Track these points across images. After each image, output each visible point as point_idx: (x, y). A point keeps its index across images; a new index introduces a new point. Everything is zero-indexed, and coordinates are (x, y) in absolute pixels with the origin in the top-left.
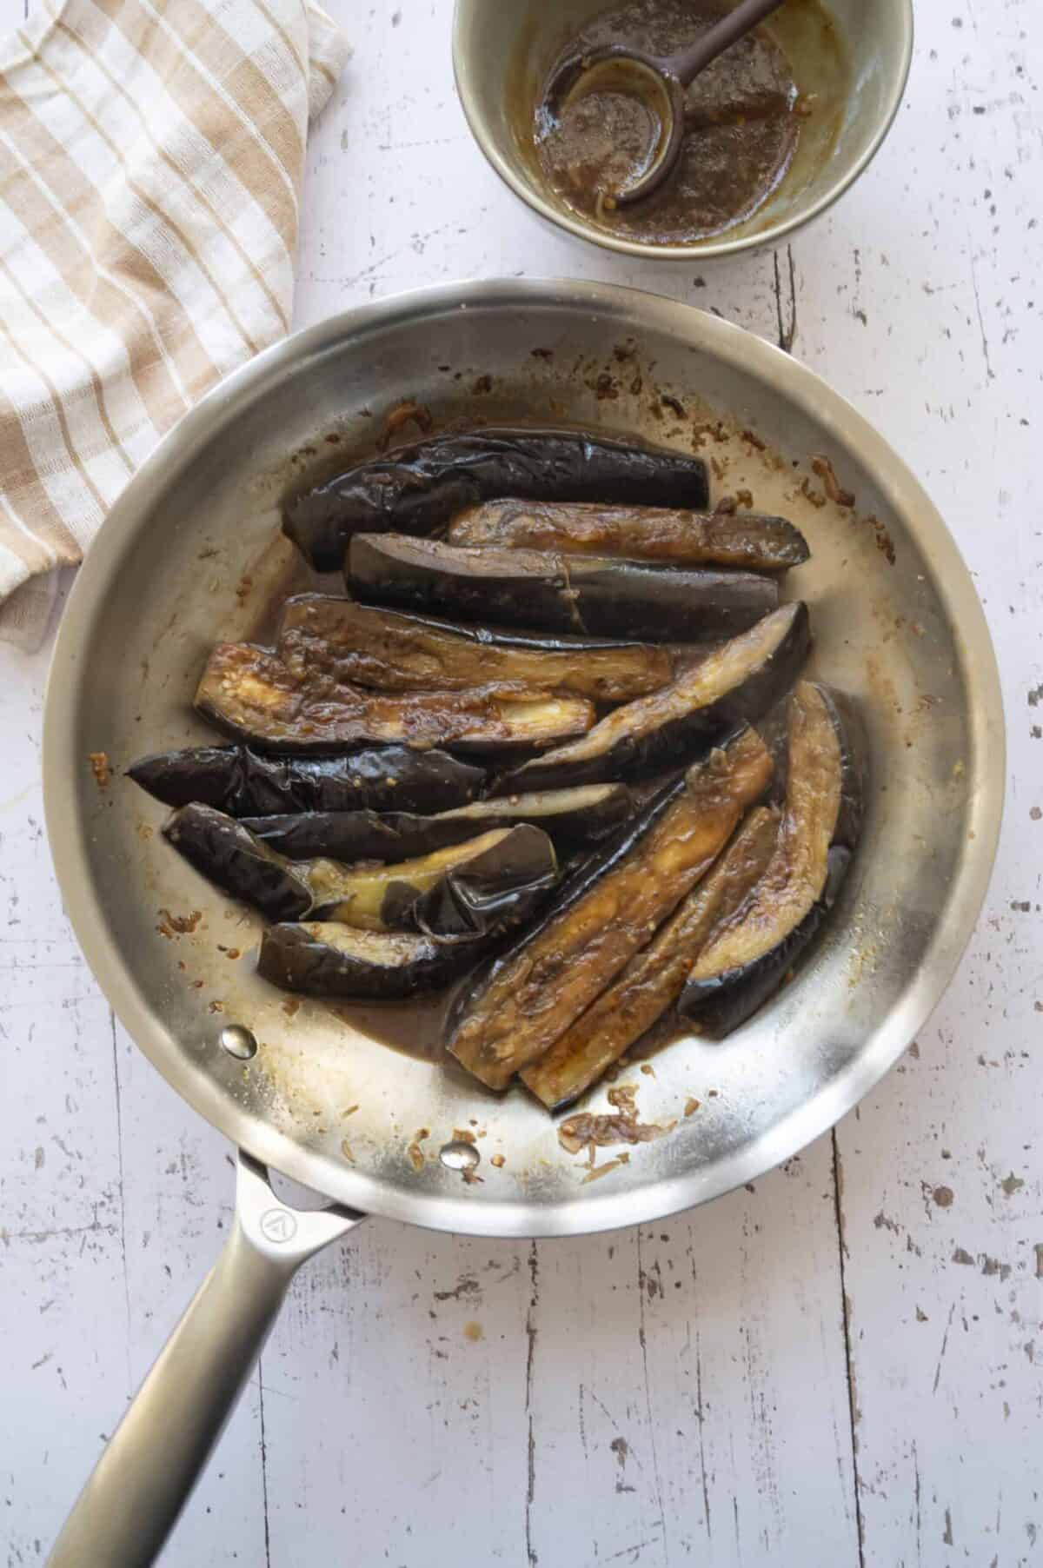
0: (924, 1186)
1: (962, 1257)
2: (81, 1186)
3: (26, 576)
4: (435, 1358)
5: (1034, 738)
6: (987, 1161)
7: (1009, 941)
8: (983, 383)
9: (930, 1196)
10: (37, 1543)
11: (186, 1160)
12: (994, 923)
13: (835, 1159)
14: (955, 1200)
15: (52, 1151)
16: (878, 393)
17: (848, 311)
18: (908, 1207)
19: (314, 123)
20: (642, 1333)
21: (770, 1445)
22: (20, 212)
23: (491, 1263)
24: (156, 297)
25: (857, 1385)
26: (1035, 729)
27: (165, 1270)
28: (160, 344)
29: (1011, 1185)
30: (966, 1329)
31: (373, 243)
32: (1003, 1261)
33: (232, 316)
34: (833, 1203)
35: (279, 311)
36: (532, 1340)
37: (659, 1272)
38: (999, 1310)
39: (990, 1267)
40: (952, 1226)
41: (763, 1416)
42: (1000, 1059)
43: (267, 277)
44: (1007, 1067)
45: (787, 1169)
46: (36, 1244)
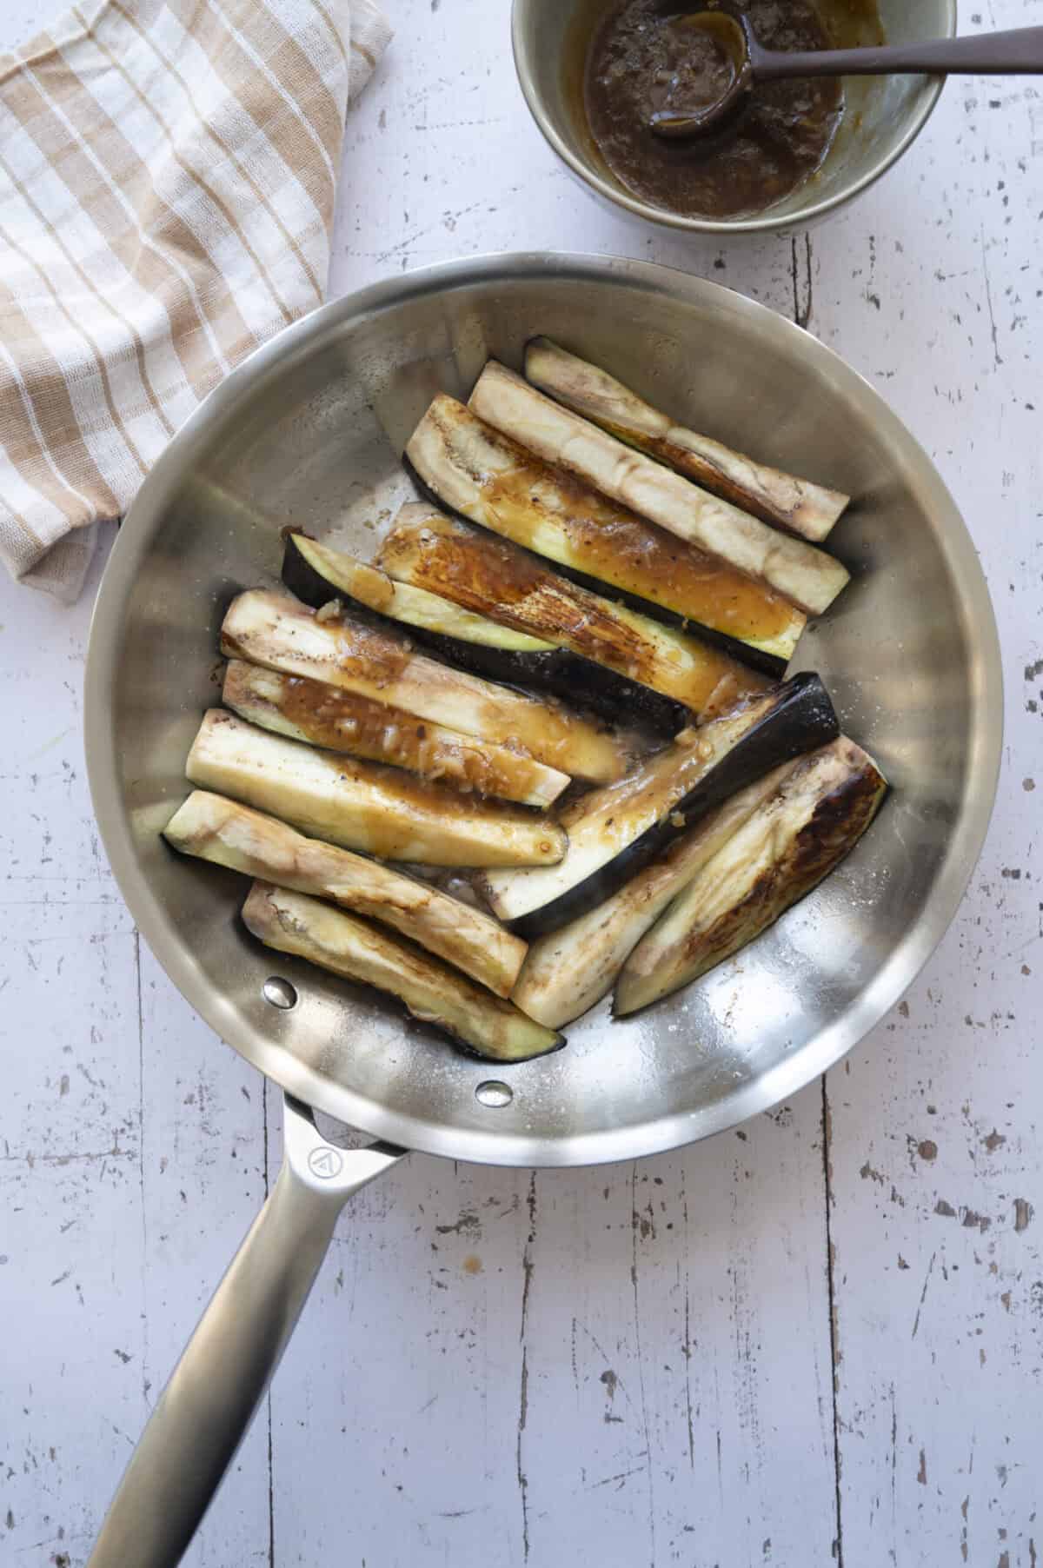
0: (910, 1139)
1: (944, 1209)
2: (103, 1113)
3: (67, 529)
4: (435, 1288)
5: (1030, 713)
6: (972, 1117)
7: (998, 906)
8: (992, 369)
9: (915, 1149)
10: (52, 1451)
11: (204, 1091)
12: (985, 888)
13: (824, 1111)
14: (939, 1153)
15: (77, 1080)
16: (889, 375)
17: (863, 295)
18: (895, 1160)
19: (354, 103)
20: (633, 1271)
21: (753, 1383)
22: (70, 182)
23: (491, 1199)
24: (198, 266)
25: (839, 1328)
26: (1030, 702)
27: (181, 1196)
28: (200, 311)
29: (993, 1141)
30: (946, 1278)
31: (407, 220)
32: (984, 1214)
33: (270, 286)
34: (821, 1155)
35: (314, 282)
36: (528, 1274)
37: (652, 1214)
38: (978, 1261)
39: (971, 1219)
40: (936, 1179)
41: (748, 1354)
42: (985, 1018)
43: (303, 250)
44: (993, 1028)
45: (778, 1119)
46: (59, 1167)
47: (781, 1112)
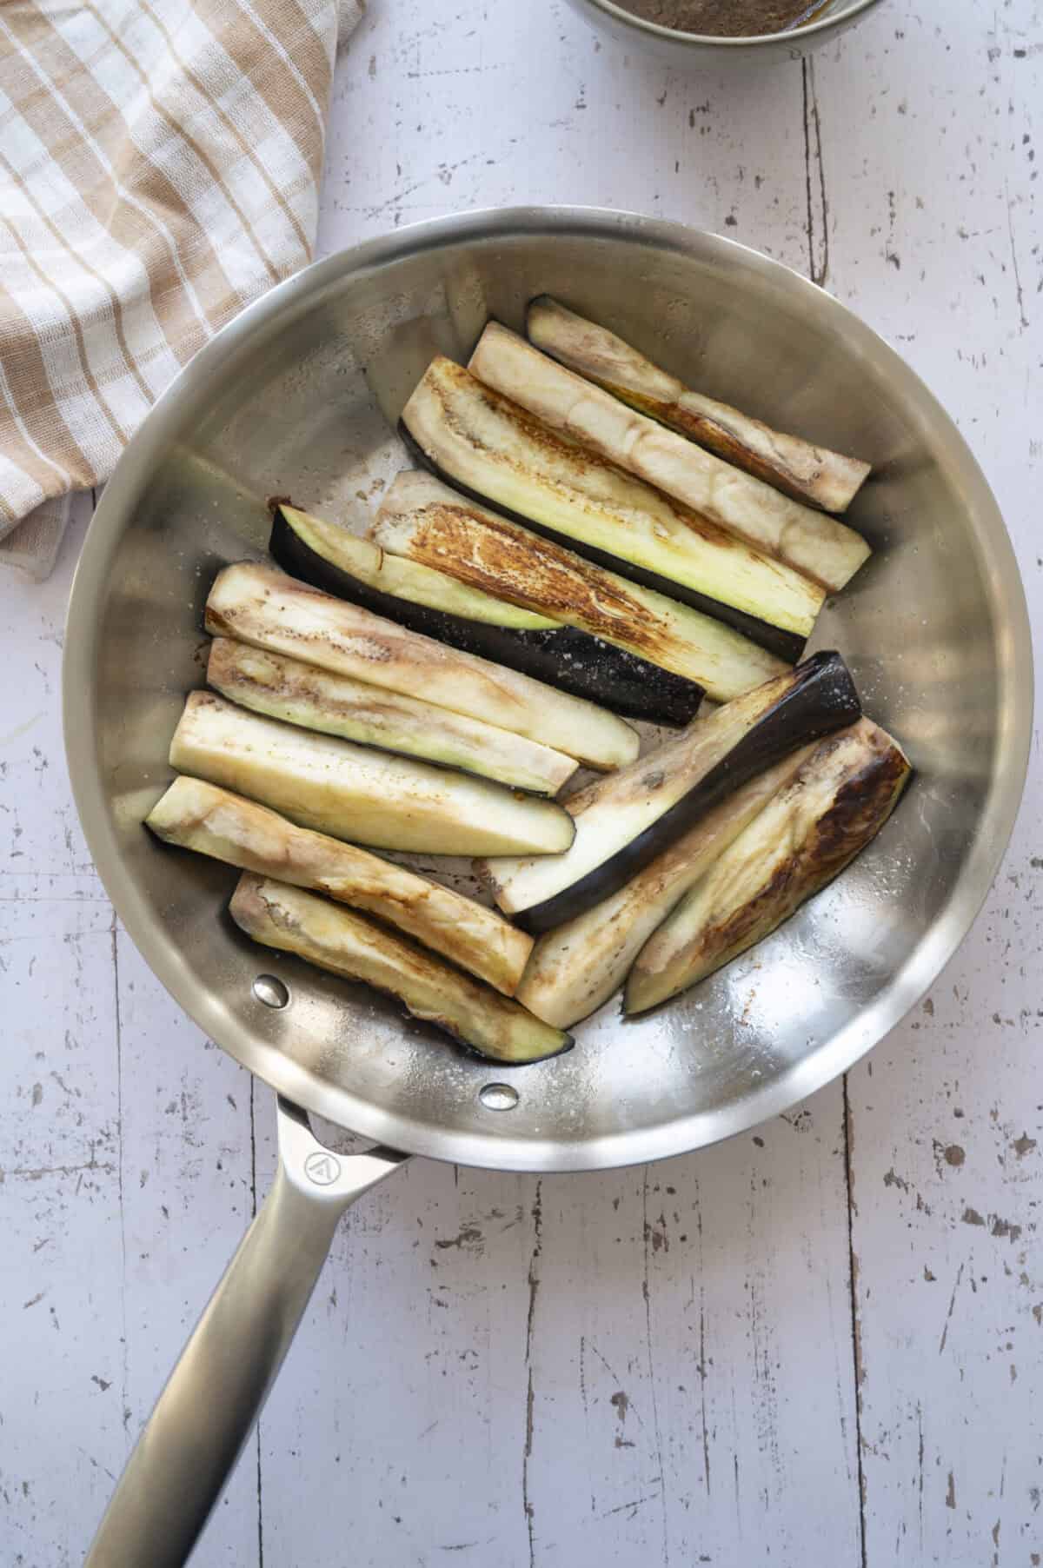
0: (935, 1144)
1: (972, 1217)
2: (79, 1123)
3: (41, 499)
4: (434, 1306)
6: (1001, 1120)
7: (1027, 898)
8: (1018, 332)
9: (941, 1155)
10: (25, 1485)
11: (186, 1099)
12: (1013, 879)
13: (846, 1115)
14: (966, 1159)
15: (51, 1091)
16: (909, 339)
17: (882, 254)
18: (919, 1166)
19: (343, 47)
20: (645, 1286)
21: (772, 1404)
22: (40, 130)
23: (494, 1212)
24: (177, 220)
25: (862, 1344)
27: (162, 1212)
28: (180, 268)
29: (1023, 1145)
30: (975, 1290)
31: (399, 173)
32: (1014, 1222)
33: (255, 242)
34: (842, 1161)
35: (302, 239)
36: (533, 1291)
37: (664, 1226)
38: (1008, 1272)
39: (1000, 1228)
40: (963, 1186)
41: (766, 1373)
43: (292, 203)
44: (1022, 1025)
45: (796, 1124)
46: (31, 1181)
47: (800, 1116)
